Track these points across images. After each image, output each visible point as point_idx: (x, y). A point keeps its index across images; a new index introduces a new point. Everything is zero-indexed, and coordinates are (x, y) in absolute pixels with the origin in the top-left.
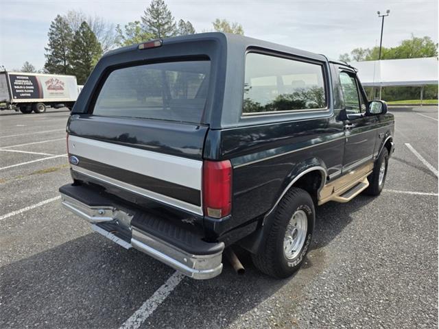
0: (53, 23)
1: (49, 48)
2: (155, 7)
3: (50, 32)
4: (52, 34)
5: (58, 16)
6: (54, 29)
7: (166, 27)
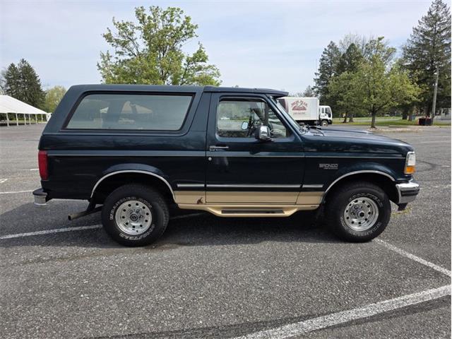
0: (325, 49)
1: (318, 72)
2: (434, 13)
3: (322, 58)
4: (323, 59)
5: (332, 42)
6: (326, 55)
7: (444, 34)
